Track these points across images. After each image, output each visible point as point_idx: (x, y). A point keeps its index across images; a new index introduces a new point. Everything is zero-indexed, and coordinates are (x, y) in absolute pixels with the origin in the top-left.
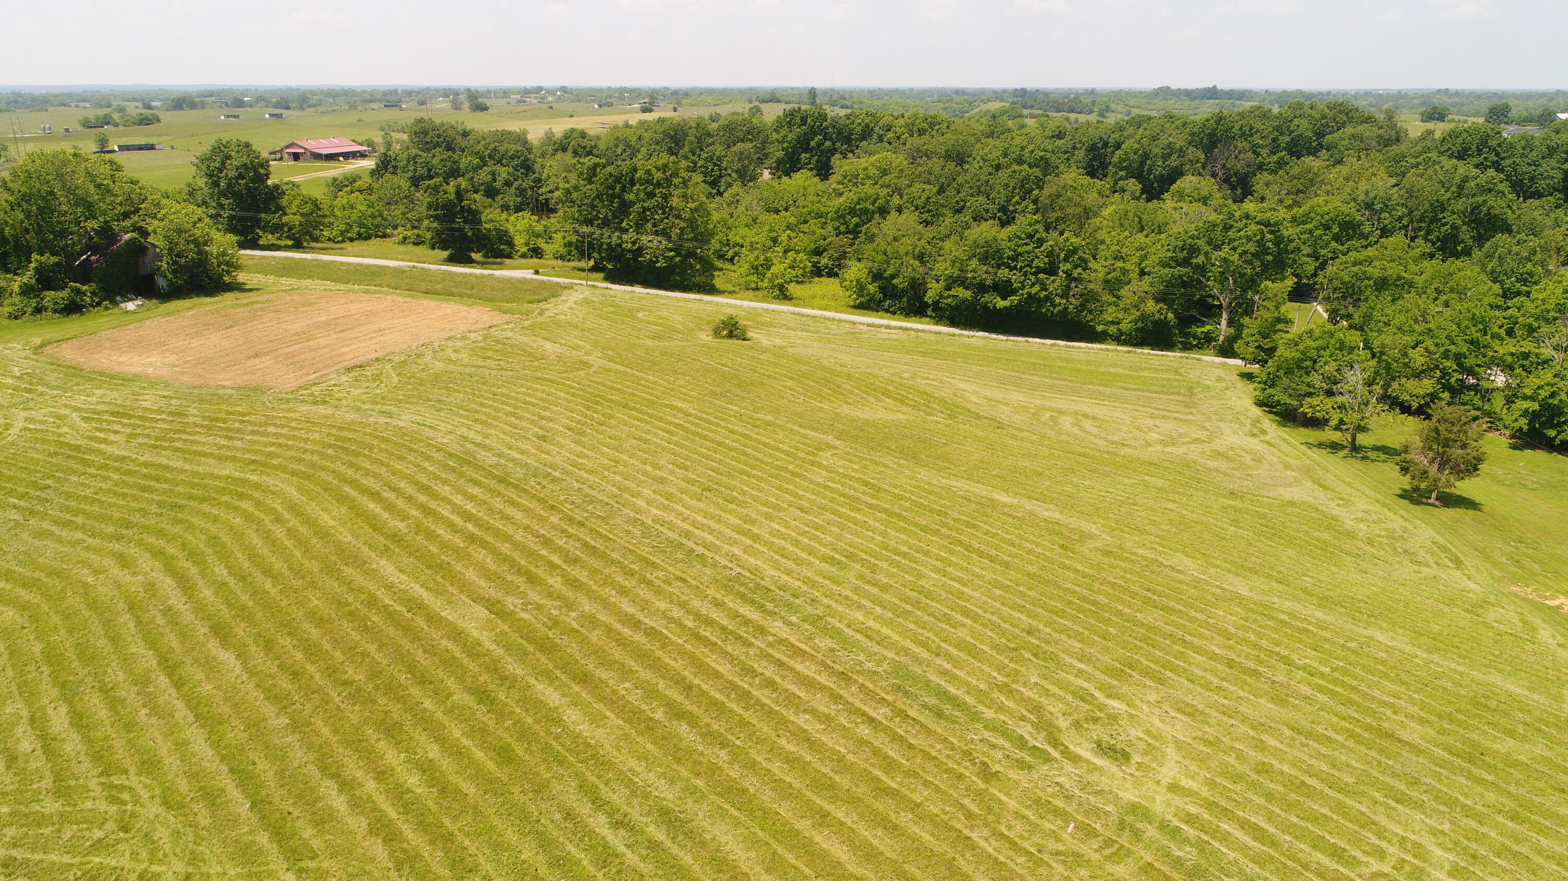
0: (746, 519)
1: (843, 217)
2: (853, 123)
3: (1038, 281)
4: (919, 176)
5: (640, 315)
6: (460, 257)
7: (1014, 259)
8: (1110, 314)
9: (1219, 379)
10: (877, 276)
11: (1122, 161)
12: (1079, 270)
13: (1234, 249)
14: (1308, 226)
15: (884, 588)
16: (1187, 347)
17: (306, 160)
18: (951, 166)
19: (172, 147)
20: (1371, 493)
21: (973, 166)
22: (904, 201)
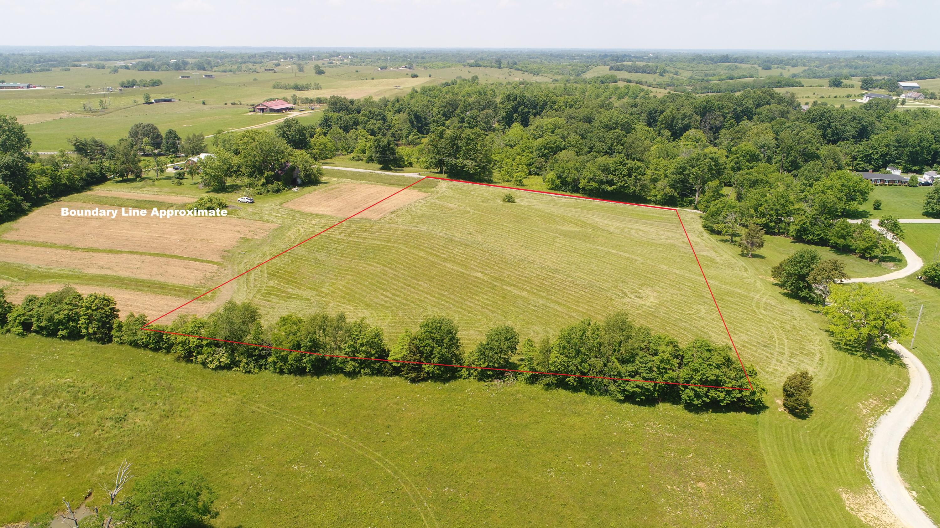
1: (541, 149)
2: (538, 99)
3: (624, 180)
4: (572, 129)
5: (472, 193)
6: (386, 168)
7: (614, 171)
8: (653, 192)
9: (692, 218)
10: (559, 177)
11: (663, 120)
12: (640, 176)
13: (699, 168)
14: (737, 155)
16: (682, 206)
17: (267, 113)
18: (587, 124)
19: (180, 100)
20: (730, 254)
21: (596, 124)
22: (566, 142)
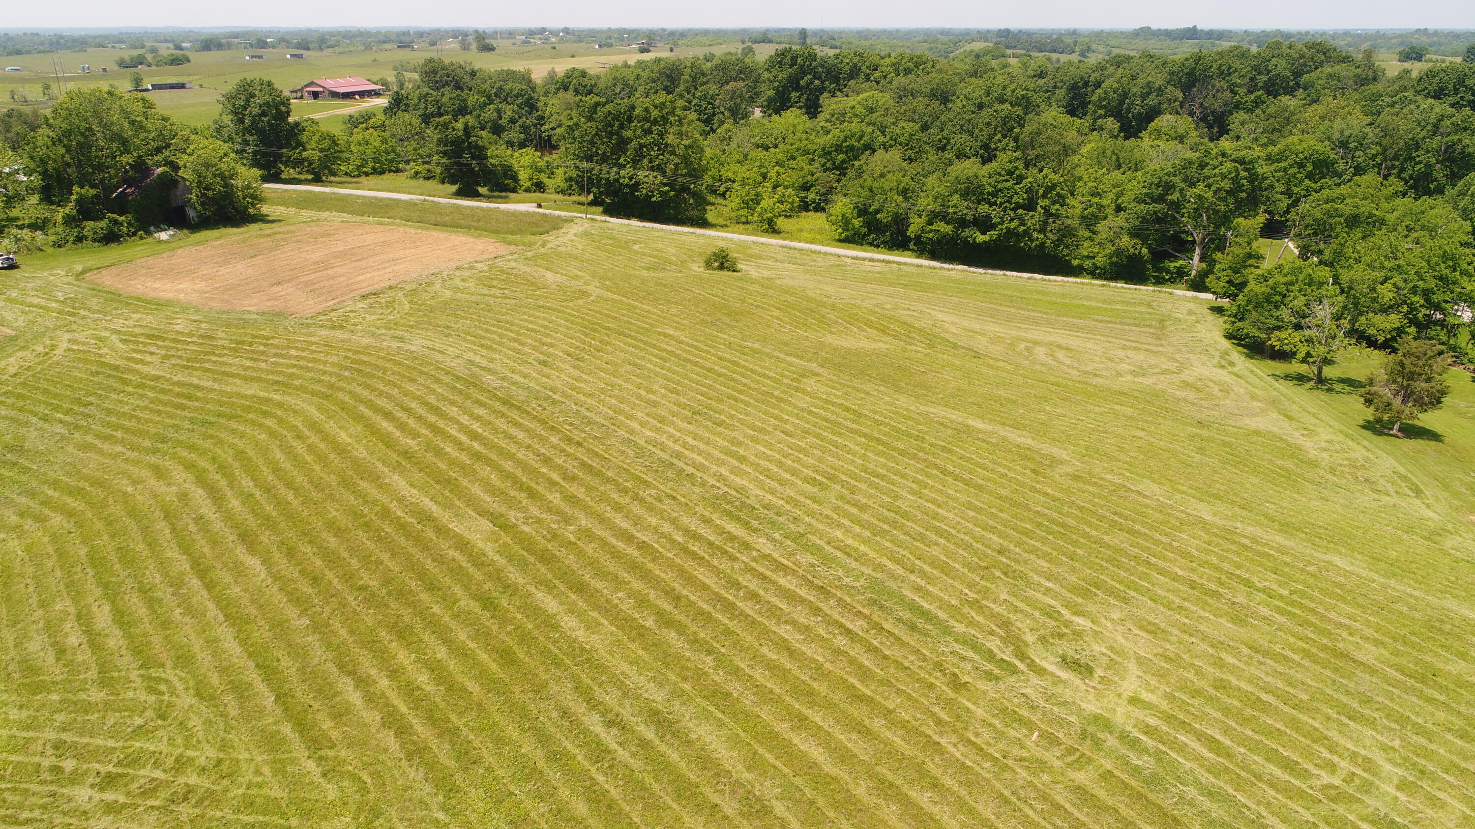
0: (733, 441)
1: (830, 153)
2: (842, 62)
3: (1017, 217)
4: (904, 114)
6: (468, 191)
7: (994, 194)
8: (1086, 248)
9: (1190, 312)
10: (862, 212)
11: (1101, 99)
12: (1057, 206)
13: (1209, 186)
14: (1283, 164)
15: (863, 508)
16: (1159, 281)
17: (324, 98)
18: (935, 104)
19: (201, 86)
20: (1335, 424)
21: (956, 105)
22: (888, 137)
